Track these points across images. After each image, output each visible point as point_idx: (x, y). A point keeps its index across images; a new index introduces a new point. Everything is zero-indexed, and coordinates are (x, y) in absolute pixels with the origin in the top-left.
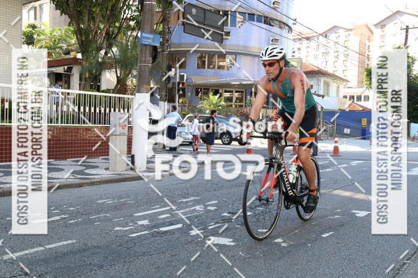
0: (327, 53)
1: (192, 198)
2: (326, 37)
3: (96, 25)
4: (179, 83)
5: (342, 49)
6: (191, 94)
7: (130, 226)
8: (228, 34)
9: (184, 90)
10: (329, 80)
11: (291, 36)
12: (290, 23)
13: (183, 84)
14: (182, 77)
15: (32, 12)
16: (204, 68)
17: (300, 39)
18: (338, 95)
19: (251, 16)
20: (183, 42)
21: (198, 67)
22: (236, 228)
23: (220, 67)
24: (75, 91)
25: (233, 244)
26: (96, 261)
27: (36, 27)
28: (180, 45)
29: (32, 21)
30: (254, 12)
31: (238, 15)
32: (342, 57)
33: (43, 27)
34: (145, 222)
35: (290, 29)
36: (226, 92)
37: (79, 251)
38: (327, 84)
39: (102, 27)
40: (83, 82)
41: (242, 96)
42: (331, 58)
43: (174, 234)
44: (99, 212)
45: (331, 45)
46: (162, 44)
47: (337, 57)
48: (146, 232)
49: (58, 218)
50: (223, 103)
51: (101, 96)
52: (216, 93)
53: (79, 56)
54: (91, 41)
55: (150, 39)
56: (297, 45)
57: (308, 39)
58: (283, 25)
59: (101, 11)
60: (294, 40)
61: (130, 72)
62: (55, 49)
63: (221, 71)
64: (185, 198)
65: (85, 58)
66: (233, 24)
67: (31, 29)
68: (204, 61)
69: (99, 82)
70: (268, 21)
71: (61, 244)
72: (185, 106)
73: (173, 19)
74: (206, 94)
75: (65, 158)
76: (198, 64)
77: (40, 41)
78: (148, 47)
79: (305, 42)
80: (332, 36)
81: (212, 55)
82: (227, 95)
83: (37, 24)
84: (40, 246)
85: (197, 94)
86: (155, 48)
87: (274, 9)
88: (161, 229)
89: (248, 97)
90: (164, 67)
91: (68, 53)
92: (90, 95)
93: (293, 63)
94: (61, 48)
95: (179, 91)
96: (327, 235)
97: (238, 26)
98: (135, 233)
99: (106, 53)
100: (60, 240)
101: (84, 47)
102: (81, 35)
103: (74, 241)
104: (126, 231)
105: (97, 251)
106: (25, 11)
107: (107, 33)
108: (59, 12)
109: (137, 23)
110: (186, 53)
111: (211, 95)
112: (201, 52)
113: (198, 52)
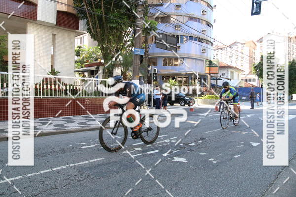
0: (232, 56)
1: (163, 136)
2: (231, 47)
3: (111, 45)
4: (154, 74)
5: (239, 54)
6: (160, 80)
8: (179, 47)
9: (156, 77)
10: (234, 71)
11: (212, 48)
12: (212, 41)
13: (156, 74)
14: (155, 70)
15: (80, 40)
16: (167, 65)
17: (217, 49)
18: (238, 79)
19: (191, 38)
20: (155, 52)
21: (164, 65)
22: (188, 153)
23: (175, 65)
24: (100, 79)
25: (186, 161)
26: (115, 170)
27: (81, 48)
28: (153, 54)
29: (79, 45)
30: (193, 36)
31: (184, 38)
32: (240, 58)
33: (85, 47)
34: (139, 149)
35: (212, 44)
36: (178, 78)
37: (106, 164)
38: (232, 73)
39: (114, 45)
40: (104, 74)
41: (187, 80)
42: (234, 59)
43: (154, 155)
44: (115, 143)
45: (234, 52)
46: (145, 54)
47: (237, 58)
48: (140, 154)
50: (177, 84)
52: (173, 78)
53: (102, 61)
54: (108, 53)
55: (139, 52)
56: (216, 52)
57: (221, 49)
58: (208, 42)
59: (113, 38)
60: (214, 50)
61: (128, 69)
62: (90, 58)
63: (176, 67)
64: (159, 136)
65: (105, 61)
66: (182, 42)
67: (79, 49)
68: (167, 62)
70: (200, 40)
71: (97, 159)
73: (150, 40)
74: (168, 79)
75: (96, 114)
76: (163, 63)
77: (83, 54)
78: (138, 56)
79: (220, 51)
80: (235, 47)
81: (170, 58)
82: (179, 79)
83: (82, 46)
84: (87, 160)
85: (163, 79)
86: (141, 56)
87: (203, 34)
88: (148, 153)
89: (190, 81)
90: (146, 66)
91: (96, 59)
93: (214, 62)
94: (93, 57)
95: (154, 78)
96: (237, 156)
97: (184, 43)
99: (116, 59)
100: (96, 157)
101: (106, 56)
102: (104, 51)
103: (103, 158)
105: (115, 164)
106: (76, 40)
107: (117, 49)
108: (93, 39)
109: (132, 43)
110: (157, 57)
111: (170, 80)
112: (165, 57)
113: (163, 57)
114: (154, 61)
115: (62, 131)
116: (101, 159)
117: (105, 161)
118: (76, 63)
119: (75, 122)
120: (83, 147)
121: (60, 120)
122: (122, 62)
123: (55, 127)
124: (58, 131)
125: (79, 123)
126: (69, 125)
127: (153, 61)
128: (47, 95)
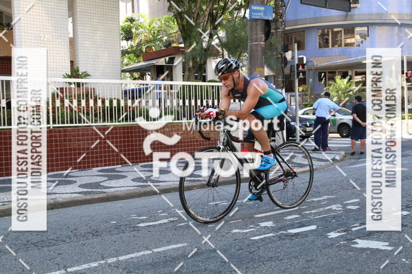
3: (198, 6)
4: (298, 66)
6: (313, 80)
7: (252, 228)
8: (356, 1)
9: (304, 73)
13: (303, 65)
14: (301, 60)
15: (130, 5)
16: (328, 47)
21: (320, 47)
23: (347, 45)
24: (179, 82)
27: (134, 21)
29: (130, 15)
33: (142, 20)
34: (269, 224)
36: (357, 74)
39: (204, 7)
40: (187, 73)
43: (306, 236)
46: (275, 20)
48: (272, 235)
49: (166, 221)
51: (207, 86)
52: (344, 76)
55: (262, 12)
62: (154, 42)
63: (349, 48)
64: (316, 197)
67: (129, 23)
68: (327, 40)
69: (205, 71)
71: (170, 247)
72: (307, 95)
76: (320, 44)
77: (138, 35)
78: (259, 23)
83: (135, 16)
85: (320, 80)
86: (268, 22)
88: (290, 231)
90: (280, 47)
92: (196, 86)
94: (161, 40)
95: (298, 75)
98: (258, 235)
100: (169, 243)
101: (187, 33)
103: (185, 245)
104: (246, 233)
107: (211, 14)
110: (304, 30)
111: (338, 78)
112: (323, 28)
113: (318, 28)
114: (298, 39)
115: (96, 196)
118: (123, 55)
119: (125, 177)
121: (93, 175)
122: (224, 40)
123: (82, 190)
124: (88, 197)
125: (133, 180)
126: (113, 183)
127: (296, 38)
128: (63, 122)
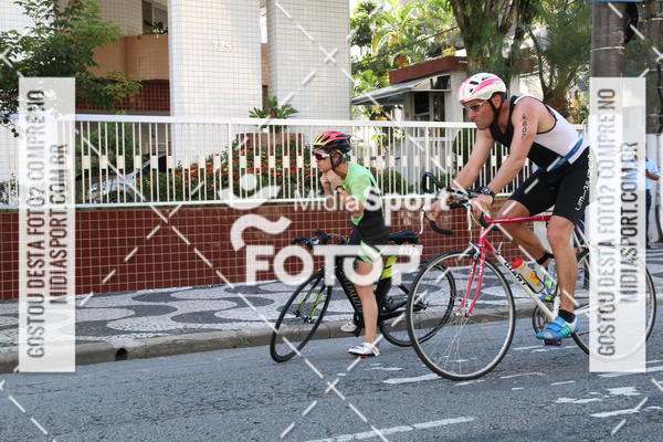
27: (373, 8)
33: (387, 7)
44: (519, 369)
53: (462, 52)
54: (483, 15)
62: (410, 47)
65: (475, 53)
67: (364, 13)
71: (445, 422)
77: (381, 34)
84: (404, 422)
91: (436, 51)
94: (422, 43)
100: (442, 415)
102: (464, 8)
103: (471, 419)
116: (463, 420)
117: (477, 429)
118: (354, 73)
120: (391, 381)
